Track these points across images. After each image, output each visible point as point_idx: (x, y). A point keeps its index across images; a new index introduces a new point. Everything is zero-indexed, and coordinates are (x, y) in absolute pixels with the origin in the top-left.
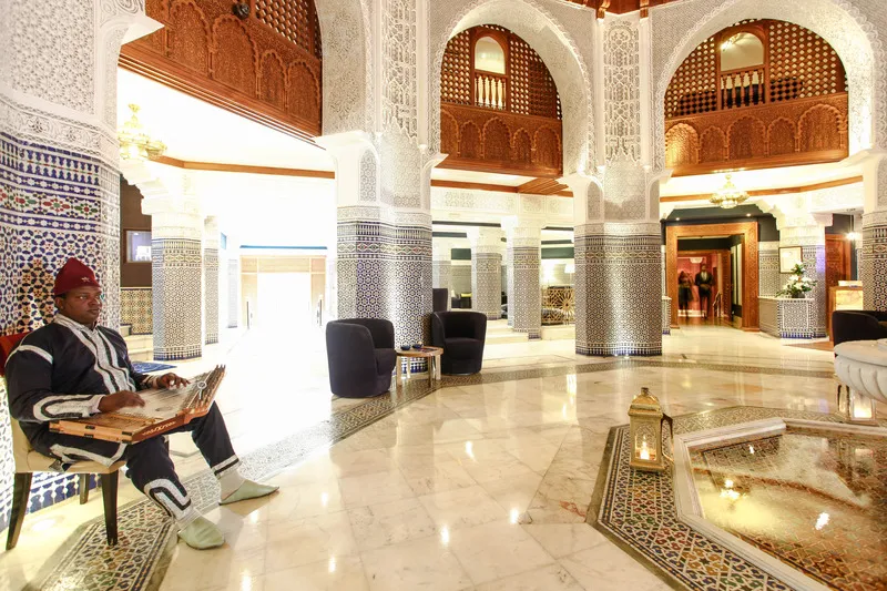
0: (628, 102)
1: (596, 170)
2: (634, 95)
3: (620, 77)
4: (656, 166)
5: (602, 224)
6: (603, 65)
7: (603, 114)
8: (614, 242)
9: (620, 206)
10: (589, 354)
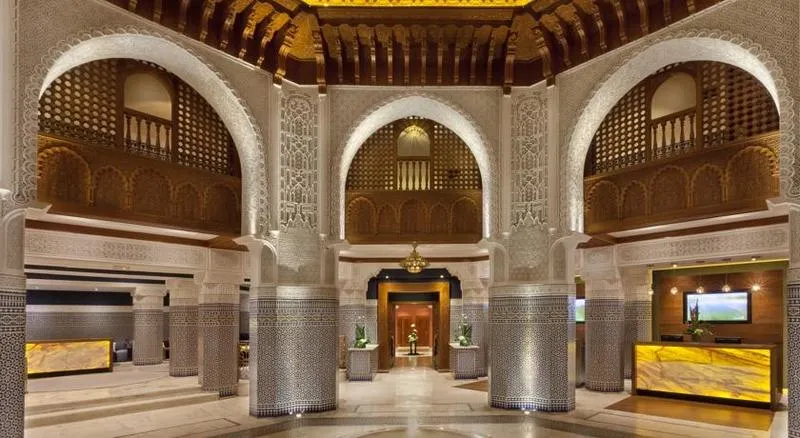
0: (306, 172)
1: (268, 234)
2: (313, 166)
3: (299, 146)
4: (331, 234)
5: (275, 287)
6: (280, 132)
7: (279, 179)
8: (288, 305)
9: (297, 270)
10: (260, 416)
